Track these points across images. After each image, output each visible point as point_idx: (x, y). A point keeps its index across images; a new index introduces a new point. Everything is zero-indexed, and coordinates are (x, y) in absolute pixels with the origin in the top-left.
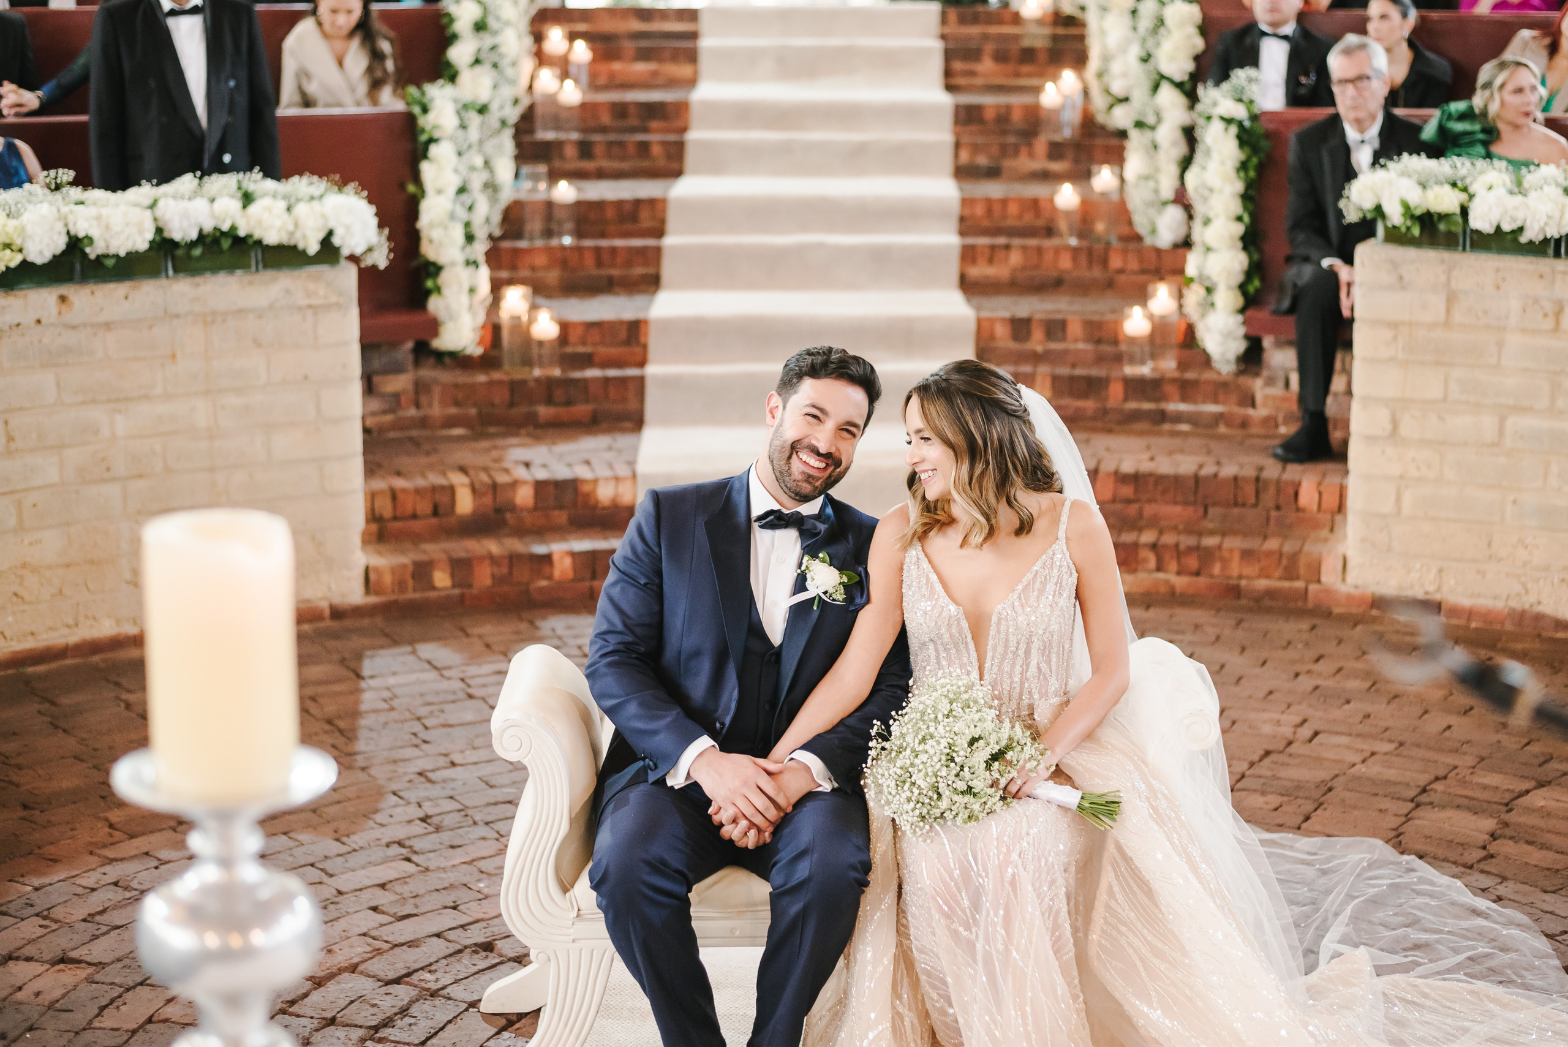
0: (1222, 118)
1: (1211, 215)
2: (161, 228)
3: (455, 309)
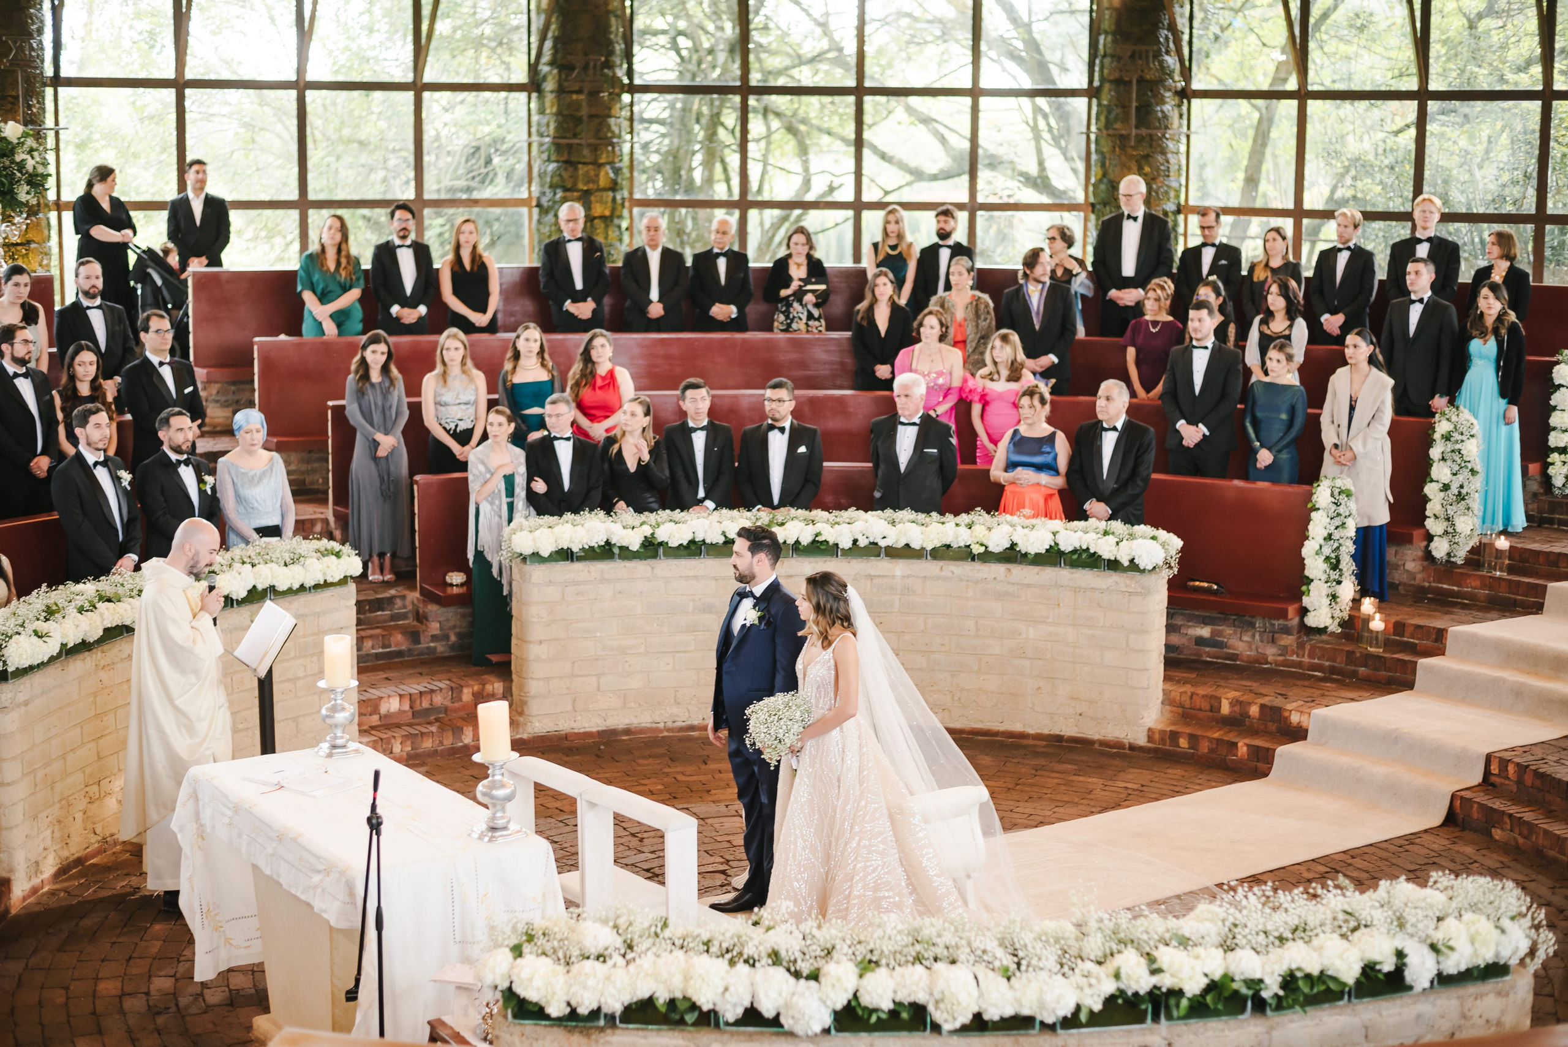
2: (1057, 544)
3: (1316, 604)
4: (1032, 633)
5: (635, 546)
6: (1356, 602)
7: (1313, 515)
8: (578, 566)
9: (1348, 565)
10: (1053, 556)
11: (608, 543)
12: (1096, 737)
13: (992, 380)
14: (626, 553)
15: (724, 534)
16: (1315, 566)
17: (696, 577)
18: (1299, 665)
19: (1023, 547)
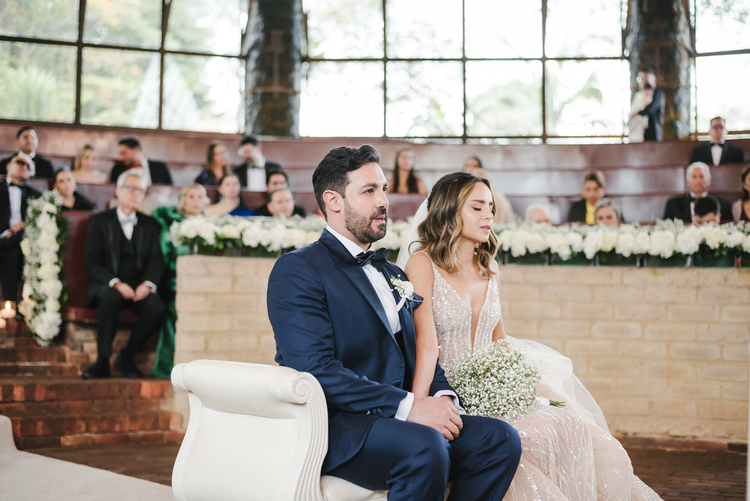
0: (48, 213)
1: (42, 262)
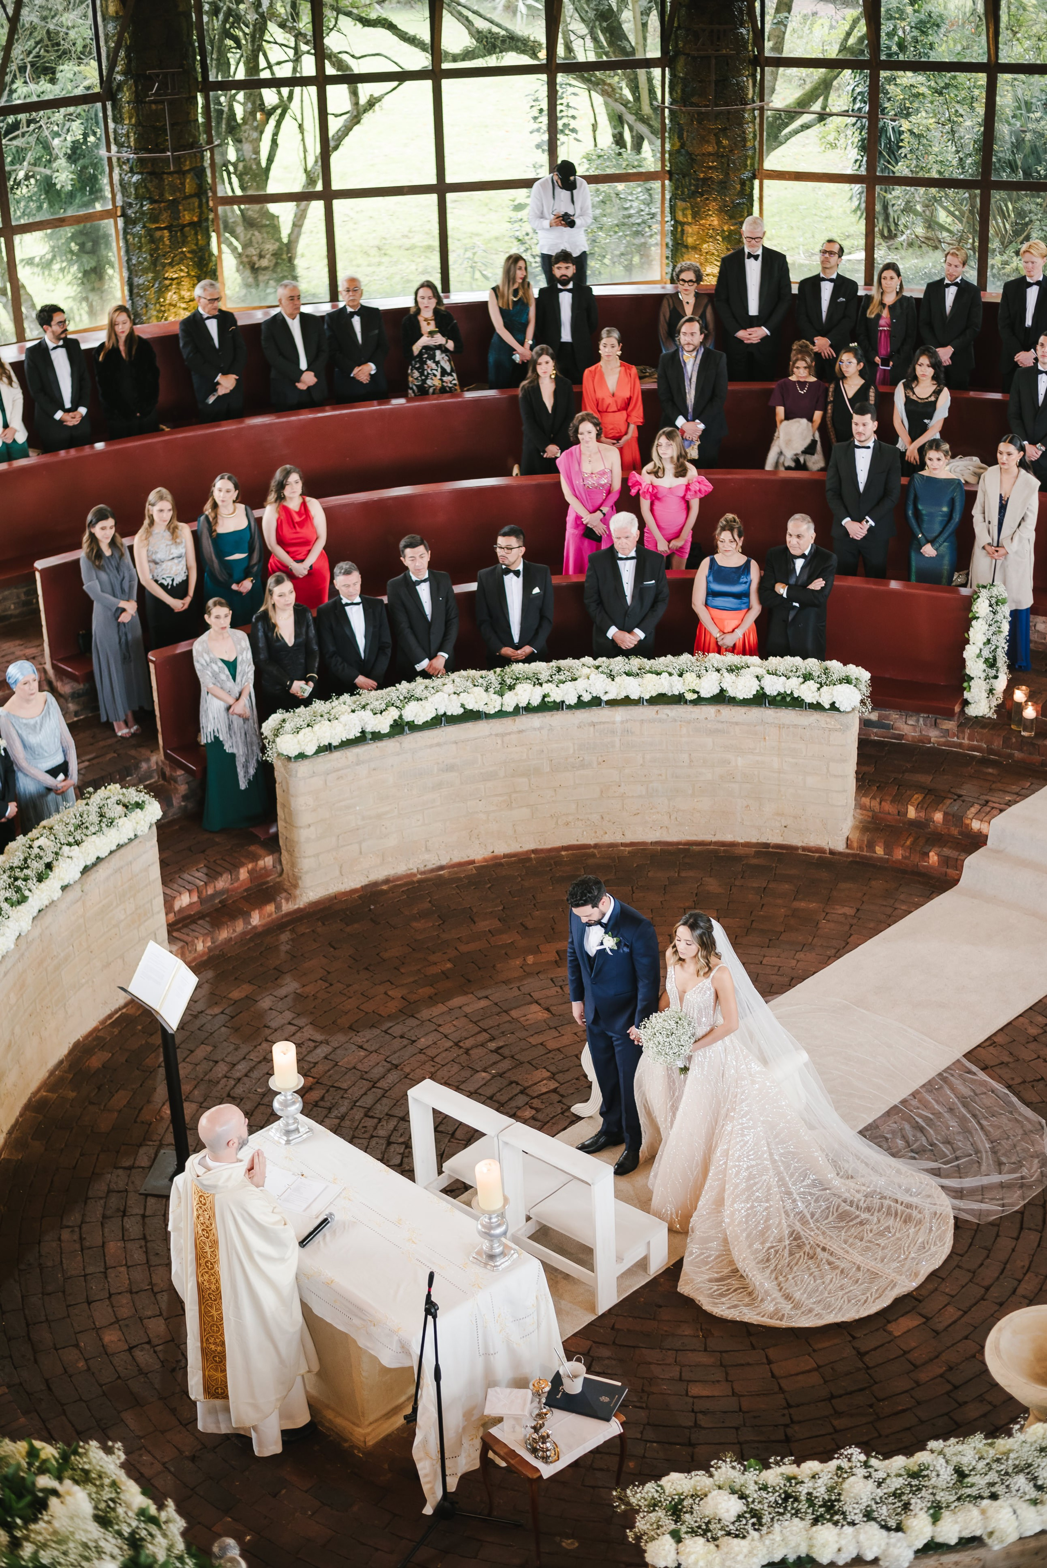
2: (762, 688)
3: (977, 698)
4: (740, 761)
5: (385, 729)
6: (1009, 692)
7: (974, 623)
8: (336, 755)
9: (1002, 661)
10: (760, 699)
11: (363, 732)
12: (800, 844)
13: (658, 477)
14: (377, 736)
15: (463, 706)
16: (974, 666)
17: (438, 745)
18: (960, 745)
19: (731, 693)
